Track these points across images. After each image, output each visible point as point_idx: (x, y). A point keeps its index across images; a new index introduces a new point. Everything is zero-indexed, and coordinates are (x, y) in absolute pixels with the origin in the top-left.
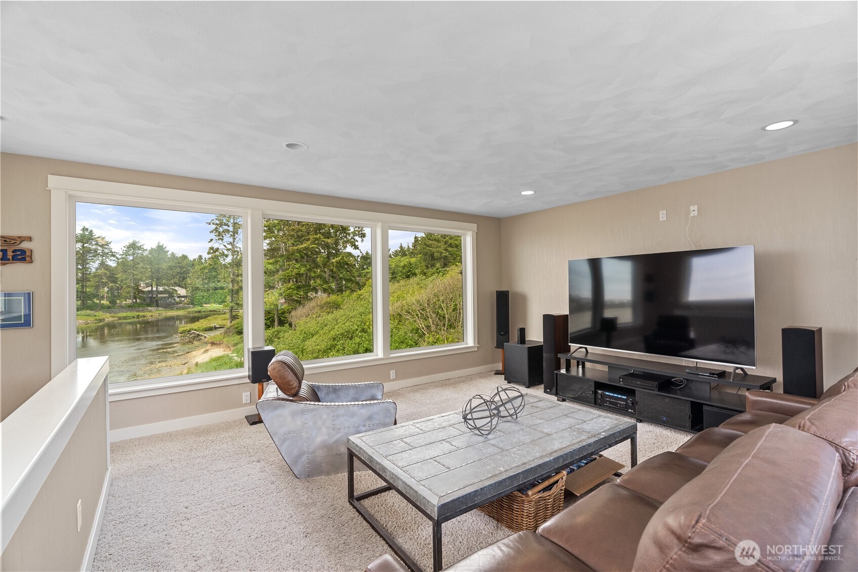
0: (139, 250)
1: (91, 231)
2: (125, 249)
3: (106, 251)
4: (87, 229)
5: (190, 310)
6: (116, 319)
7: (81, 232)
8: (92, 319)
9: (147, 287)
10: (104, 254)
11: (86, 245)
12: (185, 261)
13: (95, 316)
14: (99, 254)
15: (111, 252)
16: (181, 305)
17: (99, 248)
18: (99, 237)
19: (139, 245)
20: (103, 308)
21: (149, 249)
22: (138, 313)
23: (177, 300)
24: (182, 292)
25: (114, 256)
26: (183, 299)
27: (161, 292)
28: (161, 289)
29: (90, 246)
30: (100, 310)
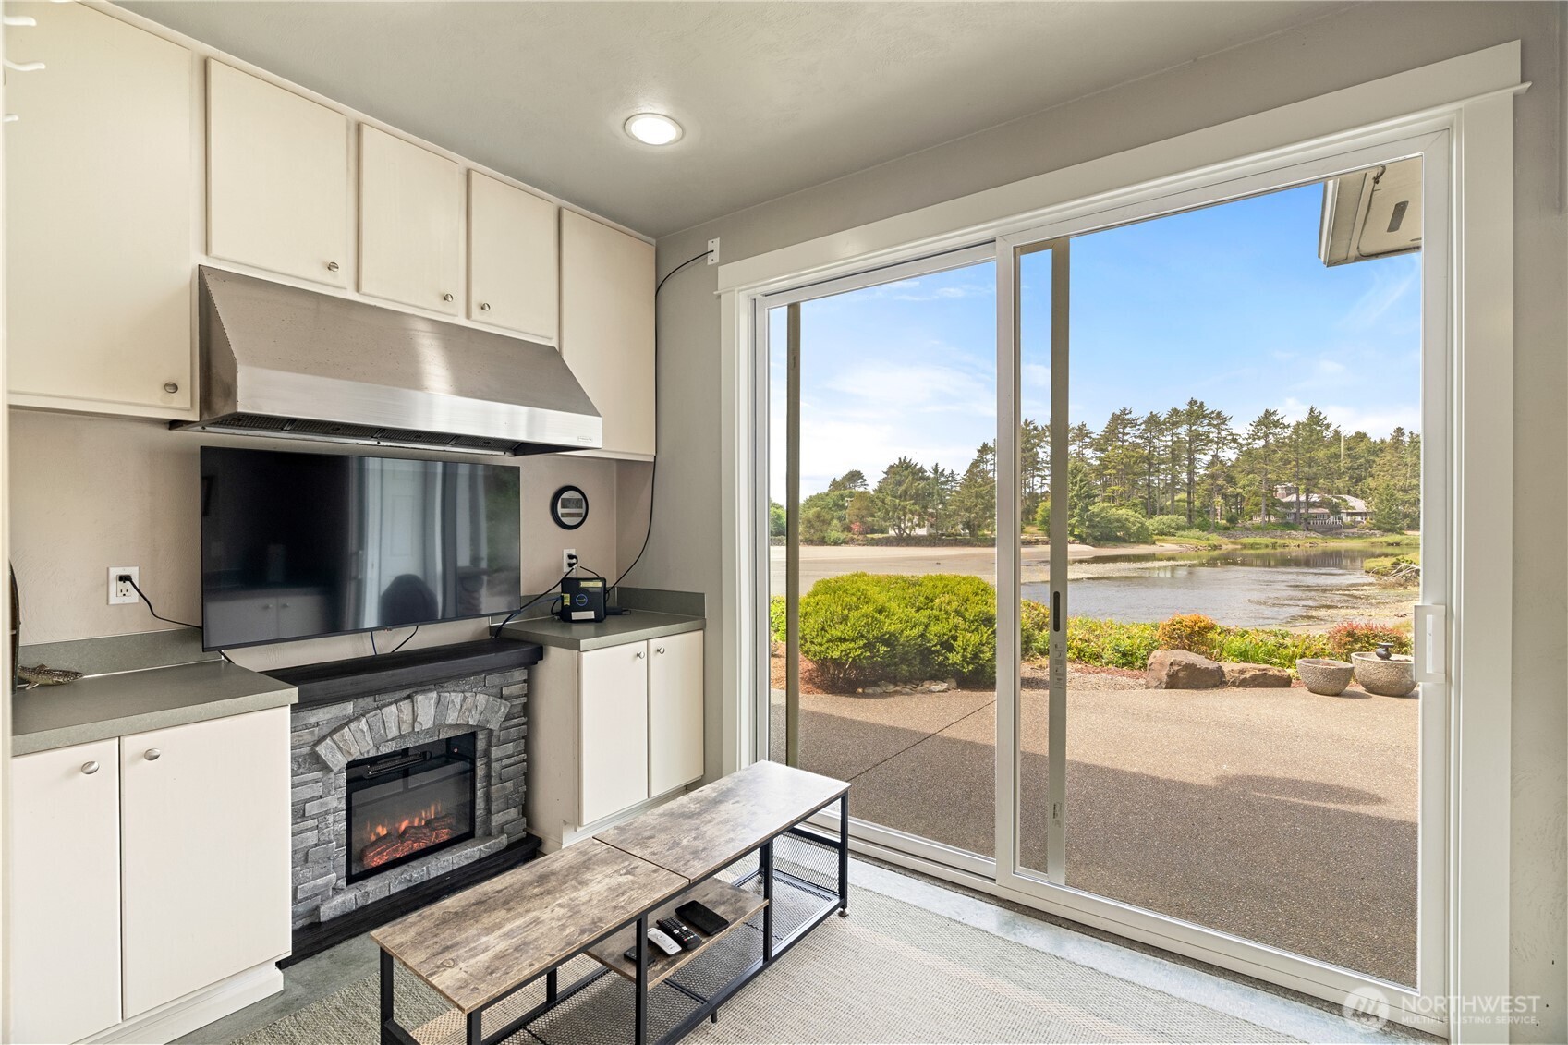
0: (1276, 427)
1: (1202, 403)
2: (1252, 428)
3: (1224, 434)
4: (1196, 402)
5: (1374, 539)
6: (1239, 547)
7: (1188, 407)
8: (1204, 543)
9: (1288, 495)
10: (1221, 442)
11: (1193, 428)
12: (1362, 444)
13: (1208, 539)
14: (1212, 441)
15: (1231, 434)
16: (1355, 530)
17: (1213, 430)
18: (1213, 412)
19: (1276, 418)
20: (1218, 529)
21: (1293, 423)
22: (1274, 540)
23: (1347, 520)
24: (1359, 505)
25: (1234, 440)
26: (1359, 519)
27: (1314, 505)
28: (1315, 498)
29: (1201, 429)
30: (1214, 531)
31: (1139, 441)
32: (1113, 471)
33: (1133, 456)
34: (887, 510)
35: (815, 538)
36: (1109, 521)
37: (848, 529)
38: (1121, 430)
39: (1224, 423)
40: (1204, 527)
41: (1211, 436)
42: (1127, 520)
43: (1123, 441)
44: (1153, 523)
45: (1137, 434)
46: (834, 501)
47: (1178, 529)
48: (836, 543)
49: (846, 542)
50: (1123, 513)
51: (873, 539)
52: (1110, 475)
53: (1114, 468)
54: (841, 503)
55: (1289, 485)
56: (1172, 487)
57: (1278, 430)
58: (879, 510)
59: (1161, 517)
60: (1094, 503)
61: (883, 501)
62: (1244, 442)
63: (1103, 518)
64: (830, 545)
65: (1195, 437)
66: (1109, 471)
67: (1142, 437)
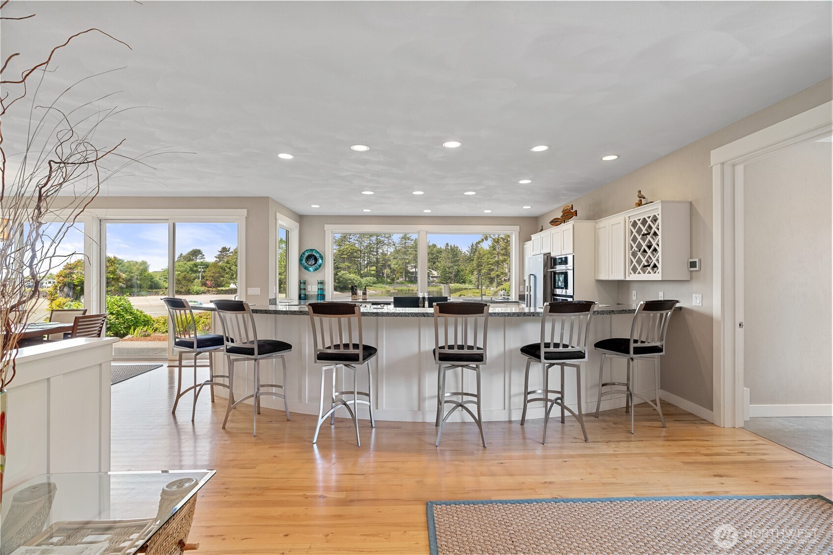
31: (356, 242)
32: (346, 256)
33: (354, 249)
34: (232, 273)
35: (183, 290)
36: (347, 280)
37: (204, 284)
38: (348, 237)
39: (390, 237)
40: (383, 282)
41: (385, 242)
42: (354, 279)
43: (349, 242)
44: (364, 281)
45: (356, 239)
46: (190, 267)
47: (373, 284)
48: (197, 293)
49: (204, 293)
50: (352, 276)
51: (222, 290)
52: (344, 258)
53: (347, 255)
54: (195, 269)
55: (413, 265)
56: (369, 263)
57: (409, 241)
58: (227, 274)
59: (366, 278)
60: (340, 271)
61: (230, 268)
62: (397, 245)
63: (343, 278)
64: (194, 294)
65: (379, 242)
66: (344, 256)
67: (357, 241)
